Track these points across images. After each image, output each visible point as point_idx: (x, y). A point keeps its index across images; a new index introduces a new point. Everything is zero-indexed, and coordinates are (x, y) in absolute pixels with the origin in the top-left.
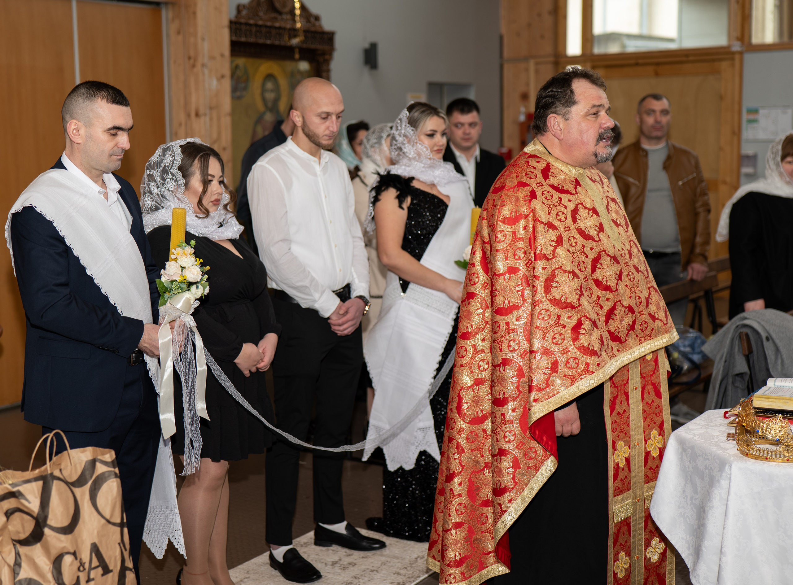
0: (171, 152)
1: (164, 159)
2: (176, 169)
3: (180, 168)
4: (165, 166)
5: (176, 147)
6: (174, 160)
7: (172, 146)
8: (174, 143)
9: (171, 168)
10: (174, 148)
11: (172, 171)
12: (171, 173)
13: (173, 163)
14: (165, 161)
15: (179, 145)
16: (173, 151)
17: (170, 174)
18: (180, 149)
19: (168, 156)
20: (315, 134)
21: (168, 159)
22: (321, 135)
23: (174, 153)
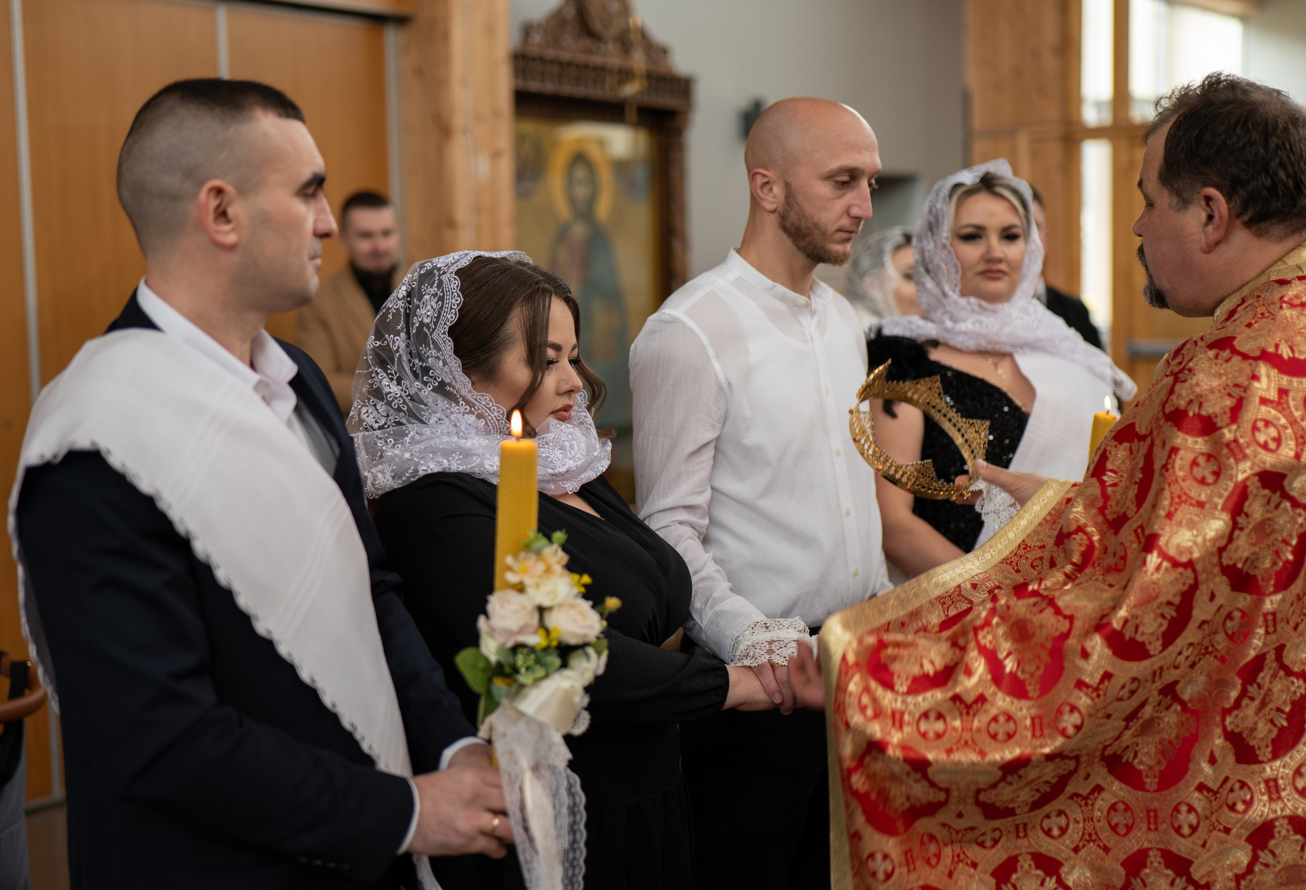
0: (434, 290)
1: (418, 307)
2: (444, 333)
3: (452, 331)
4: (421, 323)
5: (448, 275)
6: (441, 308)
7: (439, 269)
8: (442, 259)
9: (434, 330)
10: (443, 277)
11: (434, 336)
12: (434, 342)
13: (438, 318)
14: (423, 311)
15: (454, 268)
16: (441, 282)
17: (432, 346)
18: (458, 282)
19: (427, 297)
20: (816, 226)
21: (429, 307)
22: (832, 228)
23: (443, 291)
